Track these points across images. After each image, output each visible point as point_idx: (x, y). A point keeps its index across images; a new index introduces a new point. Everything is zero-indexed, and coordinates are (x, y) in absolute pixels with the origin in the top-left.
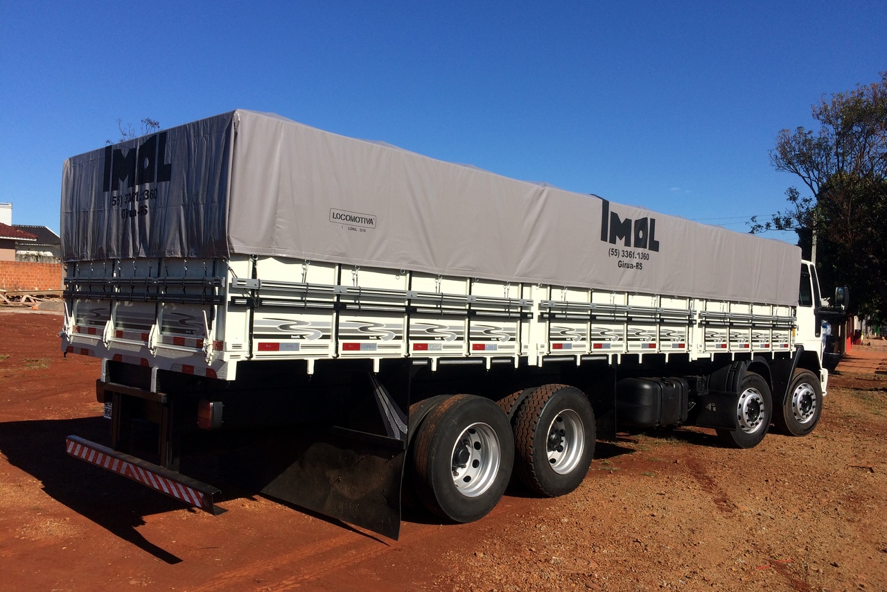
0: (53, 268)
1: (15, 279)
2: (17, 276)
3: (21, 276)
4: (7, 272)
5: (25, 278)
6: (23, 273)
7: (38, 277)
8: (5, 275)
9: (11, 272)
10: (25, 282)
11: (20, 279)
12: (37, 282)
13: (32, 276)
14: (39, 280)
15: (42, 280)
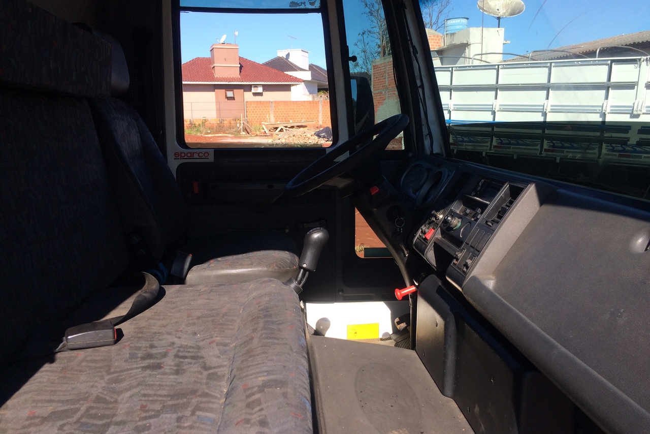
0: (312, 105)
1: (285, 114)
2: (286, 112)
3: (289, 111)
4: (279, 109)
5: (292, 113)
6: (291, 109)
7: (302, 112)
8: (278, 112)
9: (282, 109)
10: (292, 116)
11: (288, 114)
12: (301, 116)
13: (298, 111)
14: (302, 114)
15: (305, 114)
